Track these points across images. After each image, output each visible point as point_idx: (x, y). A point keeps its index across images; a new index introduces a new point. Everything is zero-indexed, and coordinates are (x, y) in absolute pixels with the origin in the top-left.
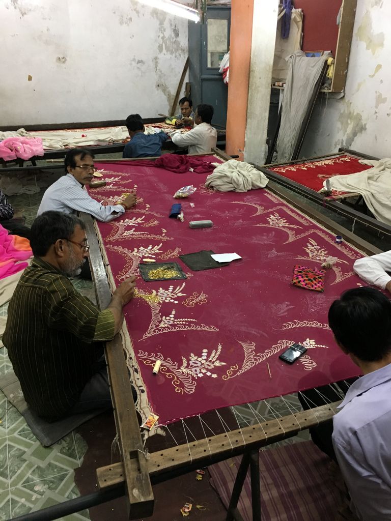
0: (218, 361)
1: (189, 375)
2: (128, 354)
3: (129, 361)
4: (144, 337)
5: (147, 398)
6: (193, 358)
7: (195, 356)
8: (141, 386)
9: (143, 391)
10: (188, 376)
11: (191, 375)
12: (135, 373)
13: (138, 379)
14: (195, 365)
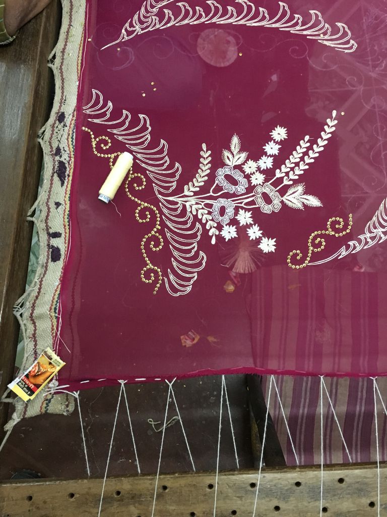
0: (300, 188)
1: (198, 225)
2: (57, 98)
3: (53, 126)
4: (124, 36)
5: (57, 283)
6: (234, 156)
7: (241, 150)
8: (56, 235)
9: (55, 255)
10: (193, 226)
11: (204, 225)
12: (56, 178)
13: (58, 204)
14: (229, 188)
